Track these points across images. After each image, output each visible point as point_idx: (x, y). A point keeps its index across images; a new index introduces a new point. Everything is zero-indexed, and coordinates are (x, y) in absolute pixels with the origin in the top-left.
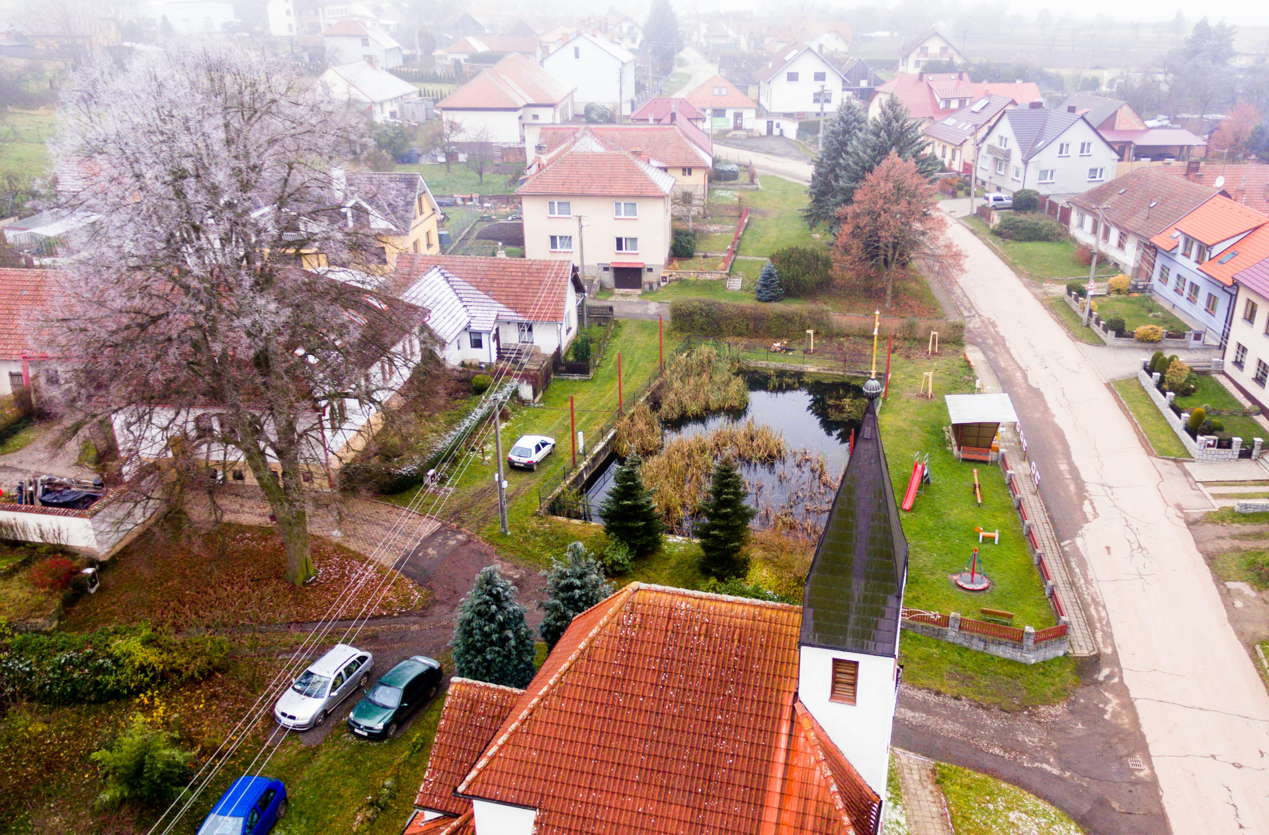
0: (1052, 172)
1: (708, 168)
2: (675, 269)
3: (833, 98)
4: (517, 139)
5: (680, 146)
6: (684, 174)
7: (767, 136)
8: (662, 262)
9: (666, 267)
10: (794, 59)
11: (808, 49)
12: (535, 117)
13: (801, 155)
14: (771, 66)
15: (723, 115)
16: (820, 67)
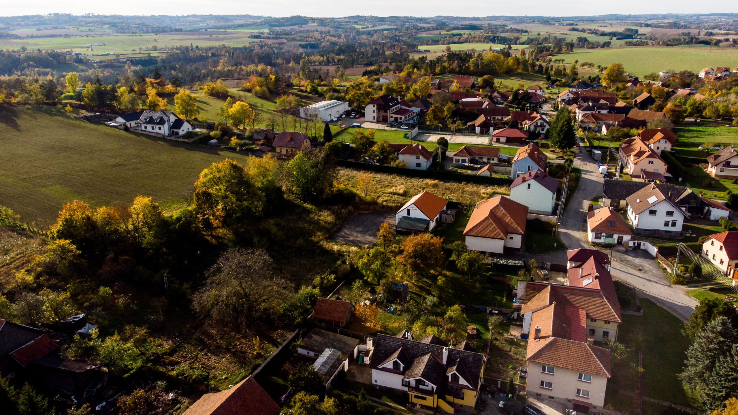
1: (619, 323)
2: (609, 409)
3: (677, 224)
4: (501, 251)
5: (603, 305)
6: (605, 323)
7: (637, 251)
8: (602, 405)
9: (604, 408)
10: (654, 204)
11: (665, 200)
12: (511, 238)
13: (660, 273)
14: (638, 201)
15: (612, 237)
16: (670, 208)
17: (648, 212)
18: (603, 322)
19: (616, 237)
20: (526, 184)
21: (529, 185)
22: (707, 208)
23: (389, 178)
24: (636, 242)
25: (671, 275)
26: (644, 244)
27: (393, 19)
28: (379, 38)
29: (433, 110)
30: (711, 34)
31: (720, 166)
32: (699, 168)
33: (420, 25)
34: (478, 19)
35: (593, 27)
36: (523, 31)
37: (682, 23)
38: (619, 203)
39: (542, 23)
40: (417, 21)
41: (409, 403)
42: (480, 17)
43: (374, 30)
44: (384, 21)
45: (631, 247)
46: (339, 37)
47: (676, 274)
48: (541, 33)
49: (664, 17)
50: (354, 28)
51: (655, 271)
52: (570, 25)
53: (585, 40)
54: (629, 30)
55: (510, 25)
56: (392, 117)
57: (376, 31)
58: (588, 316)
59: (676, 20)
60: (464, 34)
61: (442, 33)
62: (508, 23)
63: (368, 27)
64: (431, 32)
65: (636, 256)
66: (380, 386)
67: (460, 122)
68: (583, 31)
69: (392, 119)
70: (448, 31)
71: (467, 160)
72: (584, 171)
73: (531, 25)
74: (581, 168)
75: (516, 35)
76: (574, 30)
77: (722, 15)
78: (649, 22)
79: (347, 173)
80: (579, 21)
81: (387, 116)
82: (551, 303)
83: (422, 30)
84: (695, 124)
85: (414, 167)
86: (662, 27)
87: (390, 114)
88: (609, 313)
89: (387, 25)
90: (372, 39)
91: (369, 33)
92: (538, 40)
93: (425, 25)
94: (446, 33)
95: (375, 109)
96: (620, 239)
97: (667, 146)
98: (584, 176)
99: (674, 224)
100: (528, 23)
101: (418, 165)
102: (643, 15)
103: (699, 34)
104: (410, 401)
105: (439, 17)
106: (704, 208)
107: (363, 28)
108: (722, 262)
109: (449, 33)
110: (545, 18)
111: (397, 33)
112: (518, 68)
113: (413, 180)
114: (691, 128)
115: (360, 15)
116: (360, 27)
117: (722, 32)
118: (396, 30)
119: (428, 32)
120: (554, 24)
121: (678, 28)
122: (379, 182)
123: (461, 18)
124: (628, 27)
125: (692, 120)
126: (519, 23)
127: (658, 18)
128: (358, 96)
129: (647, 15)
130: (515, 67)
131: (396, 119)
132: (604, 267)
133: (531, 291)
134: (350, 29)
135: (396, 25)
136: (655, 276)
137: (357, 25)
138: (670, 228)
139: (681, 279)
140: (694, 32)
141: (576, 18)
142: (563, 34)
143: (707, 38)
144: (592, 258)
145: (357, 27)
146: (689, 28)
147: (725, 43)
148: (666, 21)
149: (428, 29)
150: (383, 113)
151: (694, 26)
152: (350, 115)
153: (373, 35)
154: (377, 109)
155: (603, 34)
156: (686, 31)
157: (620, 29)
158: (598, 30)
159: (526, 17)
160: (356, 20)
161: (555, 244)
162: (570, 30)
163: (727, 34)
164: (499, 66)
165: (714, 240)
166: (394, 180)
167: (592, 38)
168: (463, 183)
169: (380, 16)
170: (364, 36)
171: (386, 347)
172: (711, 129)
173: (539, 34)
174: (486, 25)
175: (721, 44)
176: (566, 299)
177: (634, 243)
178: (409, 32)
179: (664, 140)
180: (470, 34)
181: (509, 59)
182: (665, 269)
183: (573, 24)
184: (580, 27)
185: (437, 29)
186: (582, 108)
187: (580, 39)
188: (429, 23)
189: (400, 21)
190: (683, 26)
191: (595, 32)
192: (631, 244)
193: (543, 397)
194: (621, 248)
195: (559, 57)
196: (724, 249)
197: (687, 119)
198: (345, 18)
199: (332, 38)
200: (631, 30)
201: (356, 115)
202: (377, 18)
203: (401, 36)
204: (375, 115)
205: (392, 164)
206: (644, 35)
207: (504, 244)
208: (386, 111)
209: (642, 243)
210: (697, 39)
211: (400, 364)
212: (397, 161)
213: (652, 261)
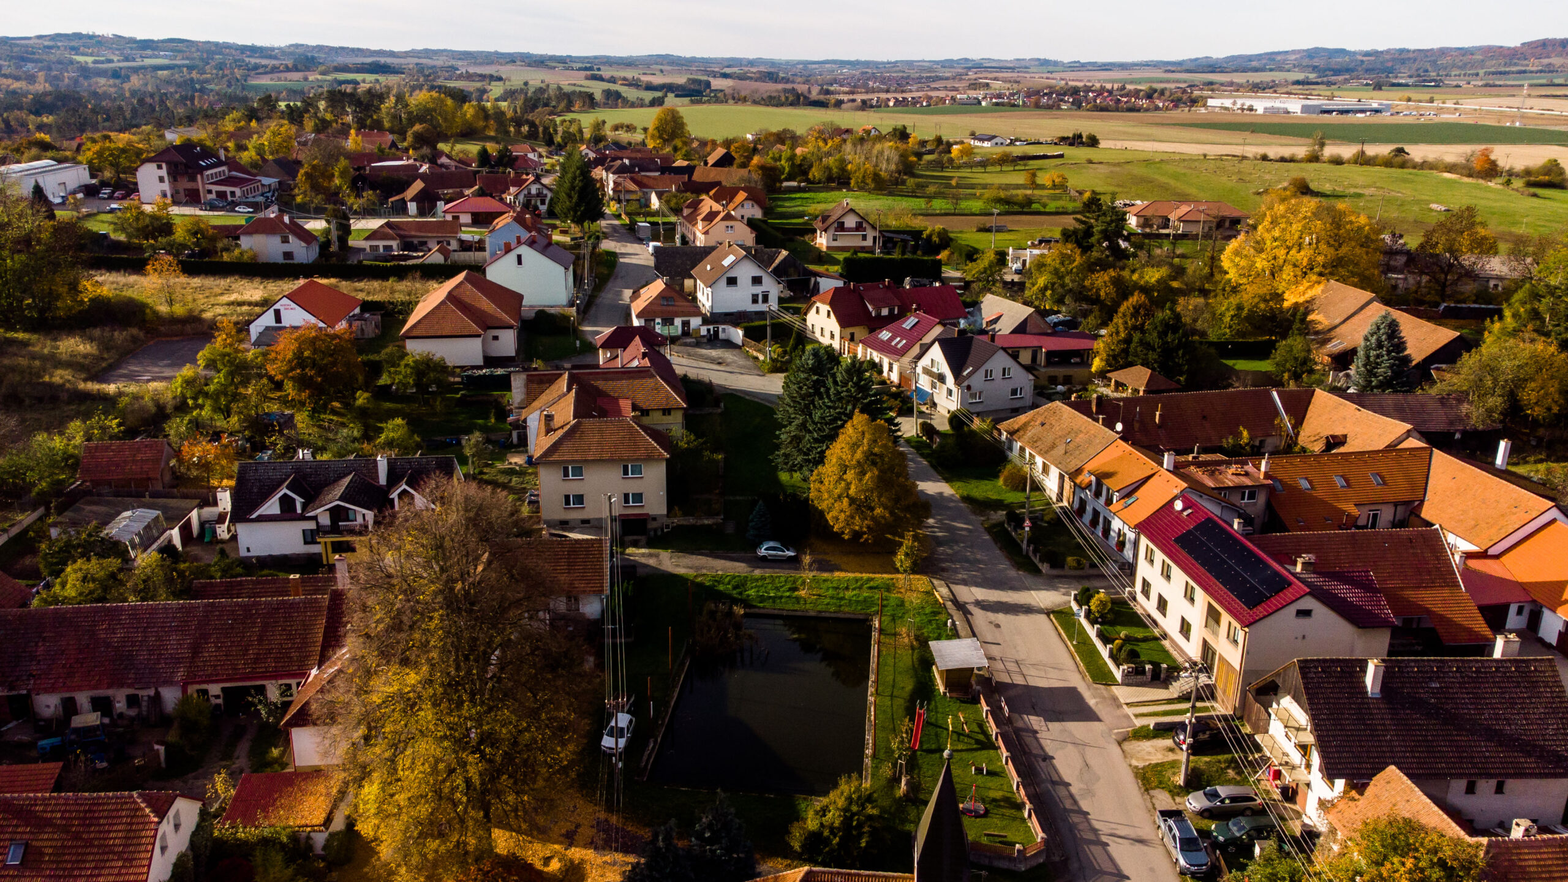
0: (980, 393)
1: (683, 408)
2: (675, 516)
3: (770, 297)
4: (480, 362)
5: (657, 389)
6: (664, 414)
7: (713, 340)
8: (665, 512)
9: (668, 515)
10: (732, 266)
11: (746, 256)
12: (496, 338)
13: (750, 363)
14: (709, 268)
15: (672, 324)
16: (757, 272)
17: (724, 281)
18: (661, 413)
19: (678, 322)
20: (512, 257)
21: (519, 257)
22: (813, 280)
23: (224, 283)
24: (711, 327)
25: (764, 362)
26: (724, 330)
27: (175, 45)
28: (146, 85)
29: (306, 173)
30: (828, 92)
31: (831, 231)
32: (804, 242)
33: (253, 61)
34: (392, 54)
35: (630, 74)
36: (492, 78)
37: (781, 75)
38: (683, 284)
39: (529, 65)
40: (242, 53)
41: (323, 566)
42: (396, 50)
43: (129, 68)
44: (153, 49)
45: (704, 336)
46: (31, 79)
47: (771, 358)
48: (531, 83)
49: (752, 63)
50: (71, 62)
51: (742, 362)
52: (586, 69)
53: (618, 95)
54: (694, 81)
55: (463, 68)
56: (210, 192)
57: (136, 70)
58: (635, 408)
59: (772, 70)
60: (364, 81)
61: (311, 78)
62: (460, 63)
63: (110, 61)
64: (283, 75)
65: (713, 347)
66: (258, 558)
67: (370, 192)
68: (613, 80)
69: (213, 196)
70: (323, 73)
71: (395, 247)
72: (622, 254)
73: (509, 67)
74: (618, 251)
75: (479, 85)
76: (595, 78)
77: (843, 63)
78: (728, 71)
79: (111, 279)
80: (604, 64)
81: (198, 190)
82: (569, 389)
83: (260, 71)
84: (799, 190)
85: (280, 260)
86: (751, 78)
87: (204, 184)
88: (668, 397)
89: (165, 57)
90: (126, 86)
91: (116, 74)
92: (526, 94)
93: (264, 62)
94: (319, 77)
95: (164, 172)
96: (686, 324)
97: (757, 213)
98: (622, 260)
99: (766, 299)
100: (501, 64)
101: (288, 255)
102: (716, 59)
103: (809, 91)
104: (325, 562)
105: (297, 46)
106: (809, 280)
107: (95, 62)
108: (832, 336)
109: (328, 78)
110: (536, 56)
111: (194, 75)
112: (486, 127)
113: (280, 283)
114: (793, 196)
115: (84, 32)
116: (90, 59)
117: (846, 89)
118: (190, 68)
119: (275, 76)
120: (555, 68)
121: (776, 82)
122: (201, 289)
123: (353, 50)
124: (691, 77)
125: (795, 184)
126: (481, 64)
127: (741, 65)
128: (111, 155)
129: (723, 59)
130: (482, 123)
131: (221, 195)
132: (659, 352)
133: (535, 386)
134: (59, 62)
135: (187, 58)
136: (741, 367)
137: (77, 54)
138: (761, 307)
139: (779, 365)
140: (802, 88)
141: (596, 57)
142: (575, 85)
143: (822, 97)
144: (637, 338)
145: (81, 59)
146: (793, 82)
147: (850, 104)
148: (754, 70)
149: (274, 70)
150: (185, 184)
151: (799, 79)
152: (99, 193)
153: (128, 78)
154: (169, 173)
155: (650, 87)
156: (789, 86)
157: (681, 80)
158: (639, 80)
159: (496, 53)
160: (74, 44)
161: (578, 342)
162: (587, 78)
163: (852, 93)
164: (445, 120)
165: (818, 304)
166: (233, 286)
167: (631, 94)
168: (391, 280)
169: (141, 36)
170: (102, 81)
171: (260, 481)
172: (822, 195)
173: (526, 84)
174: (411, 66)
175: (843, 106)
176: (597, 388)
177: (709, 330)
178: (227, 72)
179: (750, 203)
180: (377, 81)
181: (466, 106)
182: (757, 358)
183: (590, 69)
184: (606, 73)
185: (295, 69)
186: (613, 169)
187: (608, 94)
188: (275, 58)
189: (198, 50)
190: (783, 78)
191: (634, 84)
192: (703, 331)
193: (571, 524)
194: (689, 340)
195: (569, 116)
196: (832, 314)
197: (785, 184)
198: (40, 37)
199: (10, 81)
200: (699, 82)
201: (113, 192)
202: (132, 41)
203: (207, 81)
204: (166, 186)
205: (226, 257)
206: (722, 91)
207: (484, 351)
208: (193, 179)
209: (721, 327)
210: (806, 98)
211: (294, 500)
212: (237, 252)
213: (737, 351)
